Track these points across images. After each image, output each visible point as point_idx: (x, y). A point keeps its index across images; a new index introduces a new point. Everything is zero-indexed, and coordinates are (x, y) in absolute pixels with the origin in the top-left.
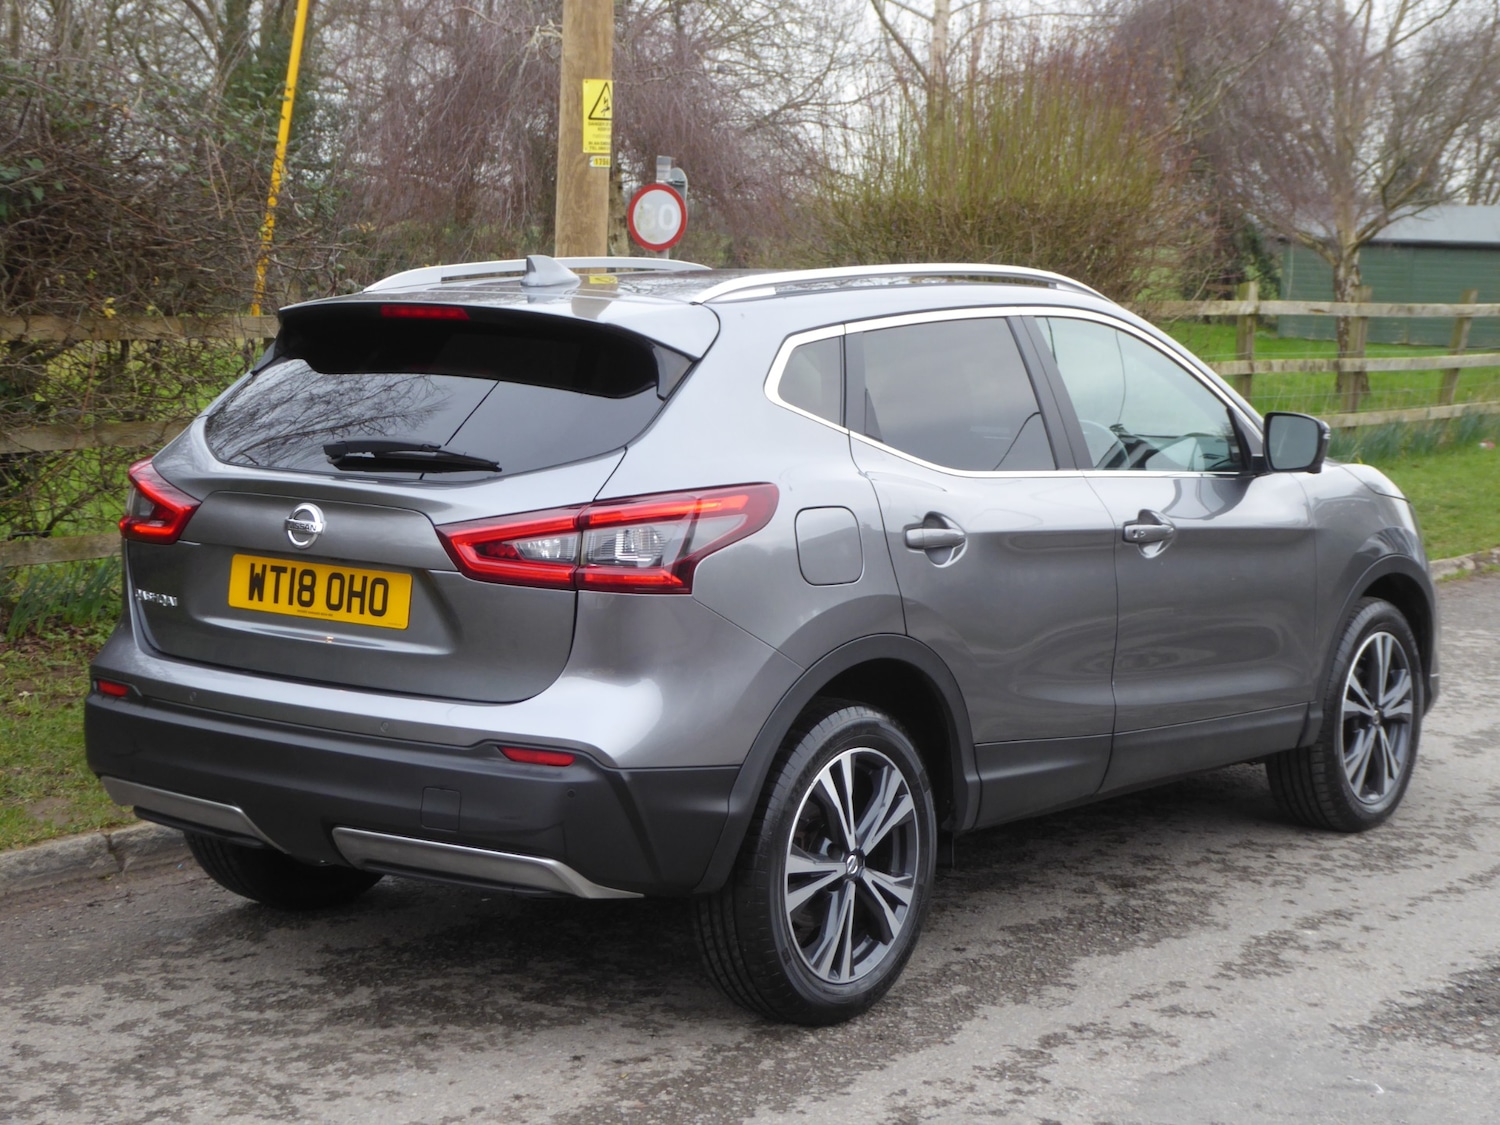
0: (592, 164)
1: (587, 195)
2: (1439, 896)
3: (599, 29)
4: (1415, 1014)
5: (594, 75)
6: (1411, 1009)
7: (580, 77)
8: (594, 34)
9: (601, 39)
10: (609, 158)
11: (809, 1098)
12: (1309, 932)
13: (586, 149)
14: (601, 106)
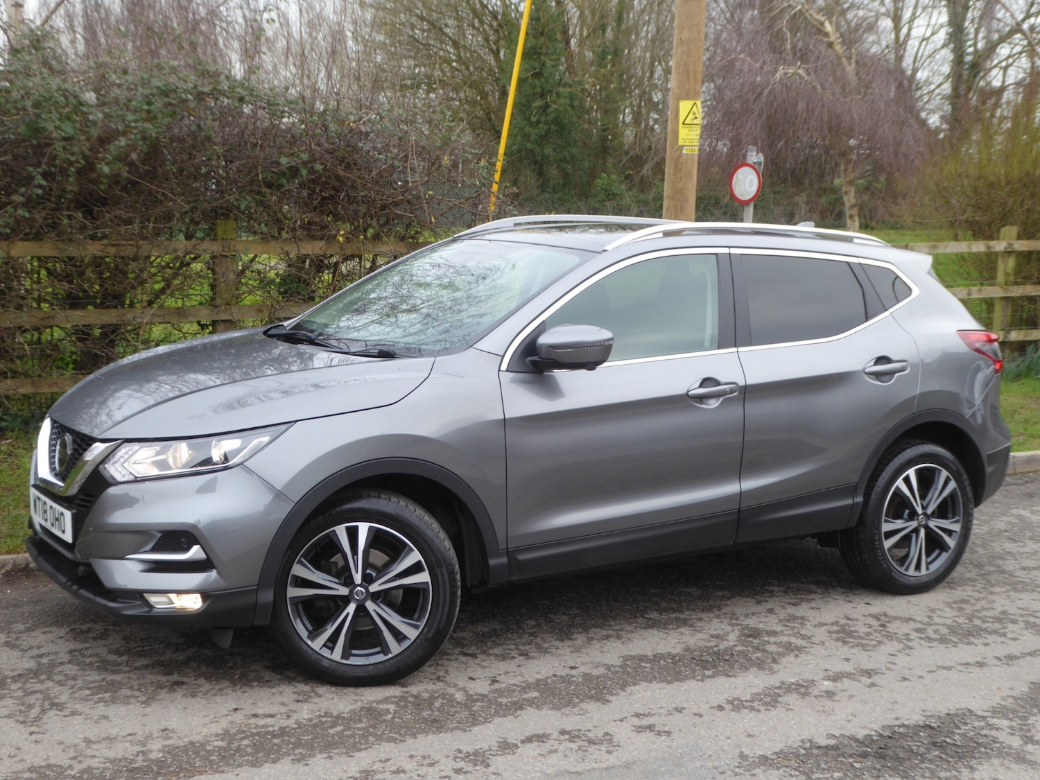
0: (684, 152)
1: (680, 171)
2: (962, 668)
3: (691, 69)
4: (815, 751)
5: (687, 98)
6: (819, 747)
7: (678, 99)
8: (688, 73)
9: (691, 76)
10: (697, 148)
11: (326, 755)
12: (826, 683)
13: (680, 143)
14: (691, 116)
